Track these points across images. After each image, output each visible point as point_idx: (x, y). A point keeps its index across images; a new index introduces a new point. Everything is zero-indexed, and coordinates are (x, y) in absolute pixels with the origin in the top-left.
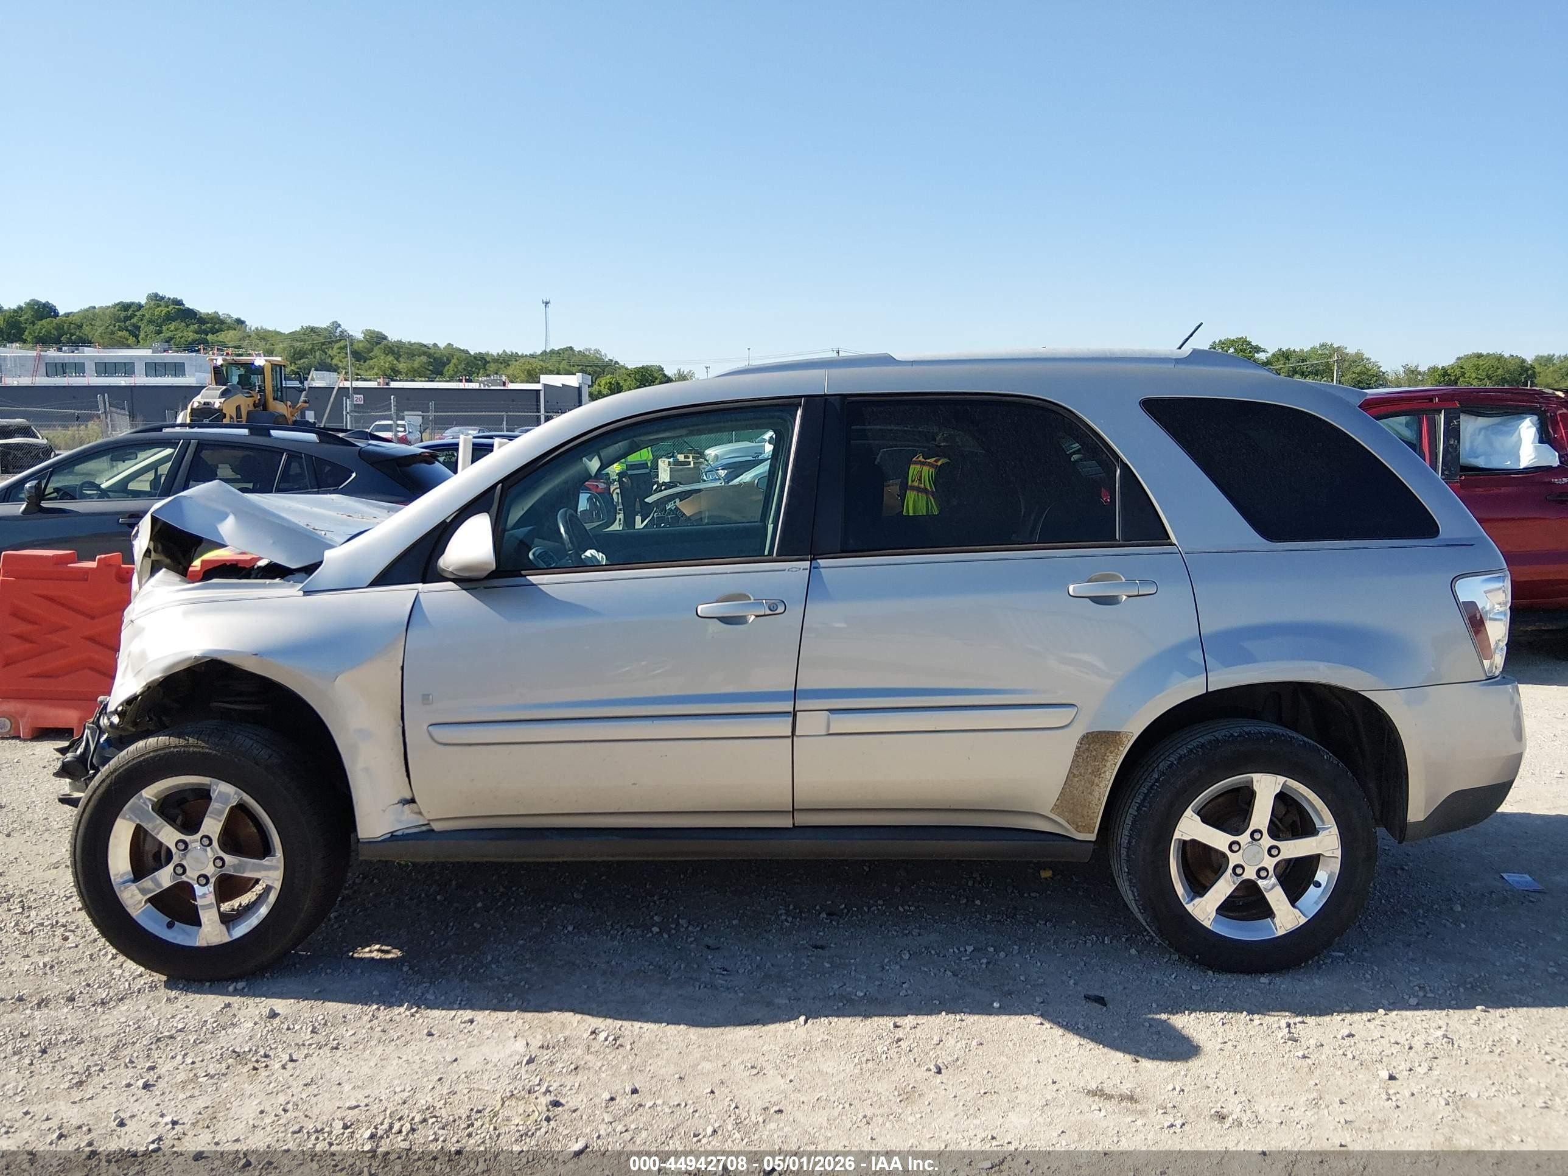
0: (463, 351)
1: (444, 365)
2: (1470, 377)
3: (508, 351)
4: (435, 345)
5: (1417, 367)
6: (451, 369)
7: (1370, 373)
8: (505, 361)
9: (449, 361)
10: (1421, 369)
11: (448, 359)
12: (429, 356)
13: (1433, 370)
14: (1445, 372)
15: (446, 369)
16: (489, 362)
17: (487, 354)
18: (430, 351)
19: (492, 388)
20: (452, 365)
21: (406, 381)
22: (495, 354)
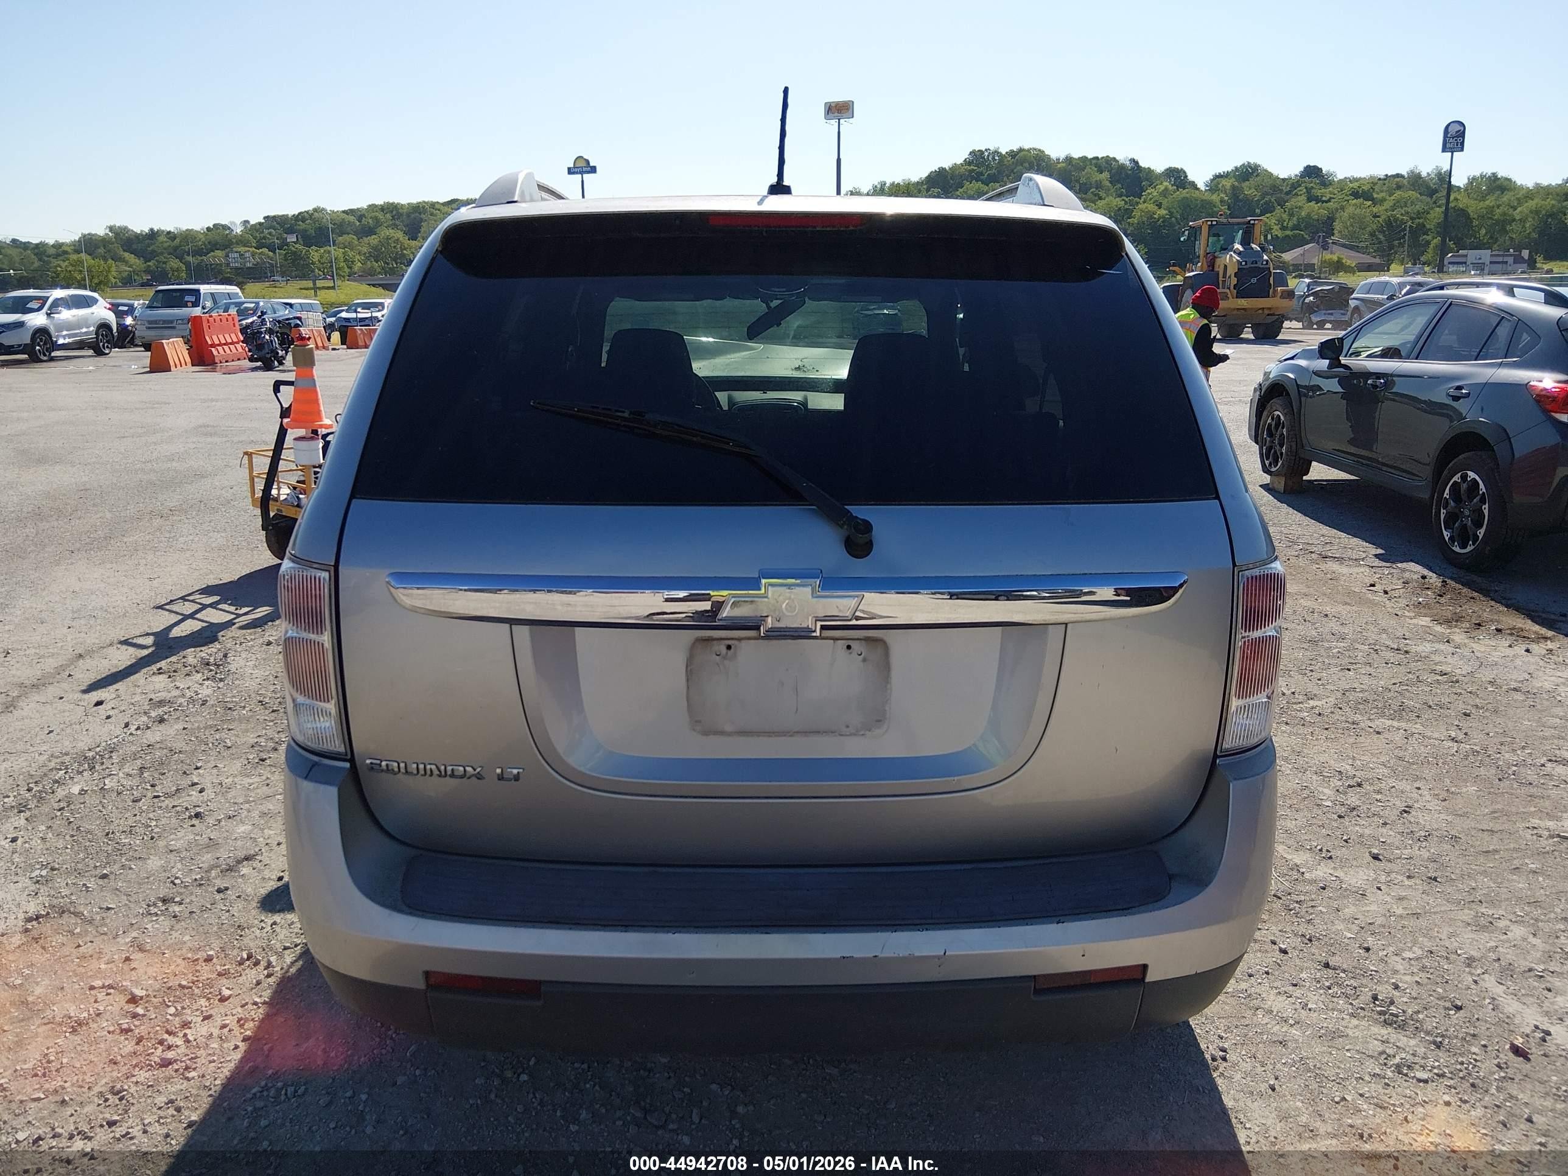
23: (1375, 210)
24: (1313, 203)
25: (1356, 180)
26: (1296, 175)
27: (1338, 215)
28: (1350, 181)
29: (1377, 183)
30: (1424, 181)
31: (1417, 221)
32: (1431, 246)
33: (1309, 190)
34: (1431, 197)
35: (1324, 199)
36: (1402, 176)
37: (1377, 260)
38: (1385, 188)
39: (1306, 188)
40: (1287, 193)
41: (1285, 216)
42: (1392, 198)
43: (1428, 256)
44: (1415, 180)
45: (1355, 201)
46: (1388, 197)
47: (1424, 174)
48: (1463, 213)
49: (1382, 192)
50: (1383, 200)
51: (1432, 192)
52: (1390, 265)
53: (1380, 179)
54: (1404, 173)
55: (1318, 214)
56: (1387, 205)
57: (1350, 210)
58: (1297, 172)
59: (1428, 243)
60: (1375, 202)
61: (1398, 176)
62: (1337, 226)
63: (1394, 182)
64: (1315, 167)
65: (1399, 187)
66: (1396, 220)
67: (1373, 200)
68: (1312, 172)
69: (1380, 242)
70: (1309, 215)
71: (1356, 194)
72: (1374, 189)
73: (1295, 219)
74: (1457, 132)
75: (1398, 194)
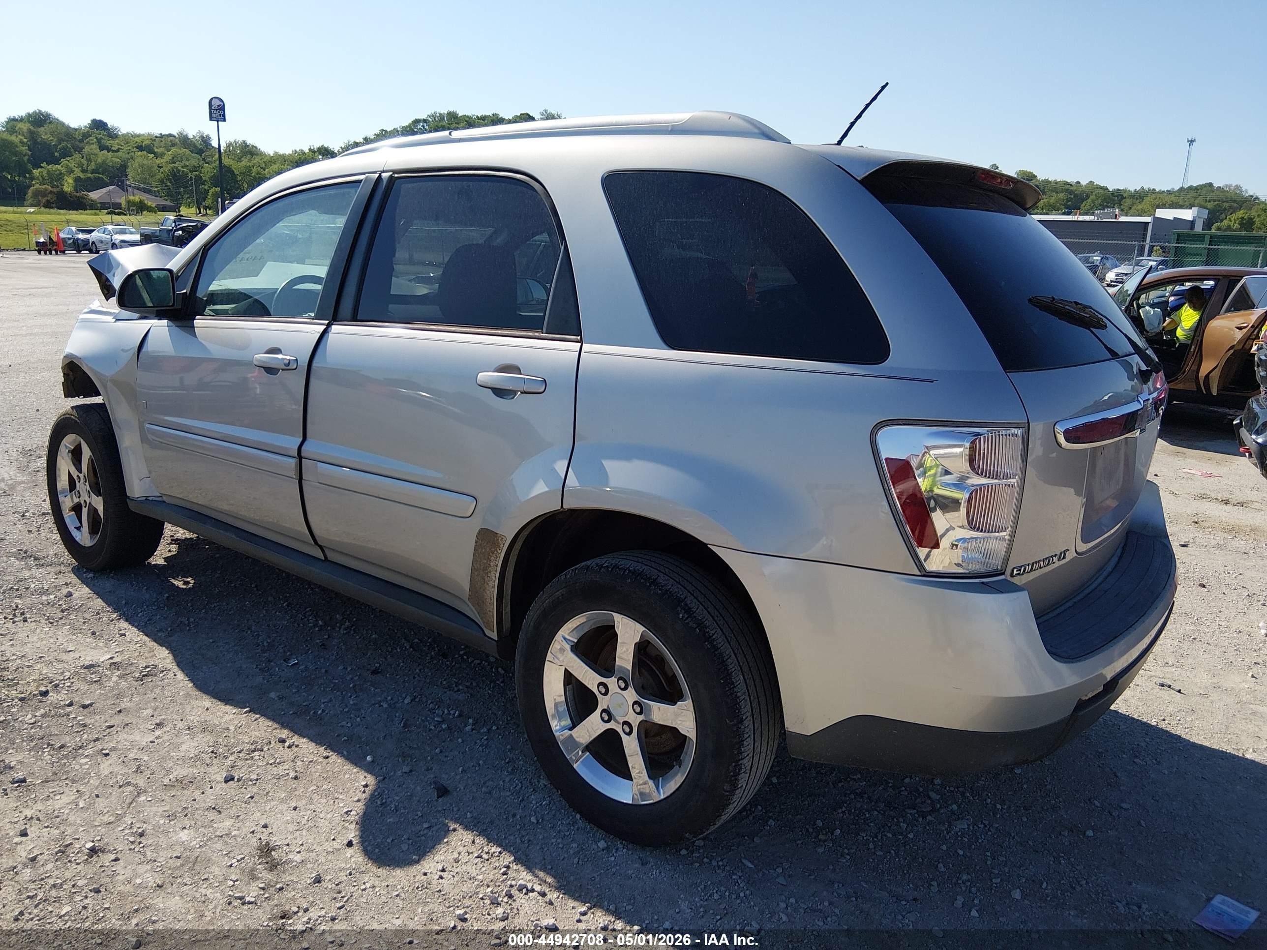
0: (1102, 188)
1: (1083, 200)
3: (1146, 188)
4: (1078, 183)
6: (1088, 204)
8: (1140, 196)
9: (1088, 197)
11: (1087, 196)
12: (1071, 192)
15: (1084, 204)
16: (1125, 198)
17: (1125, 191)
18: (1072, 188)
19: (1104, 220)
20: (1089, 200)
21: (1041, 214)
22: (1132, 190)
23: (158, 161)
24: (105, 152)
25: (139, 136)
26: (85, 127)
27: (129, 164)
28: (132, 136)
29: (154, 139)
30: (191, 141)
31: (194, 173)
32: (210, 194)
33: (99, 140)
34: (201, 156)
35: (113, 148)
36: (174, 136)
37: (168, 203)
38: (162, 144)
39: (96, 138)
40: (81, 141)
41: (84, 161)
42: (170, 153)
43: (208, 202)
44: (184, 140)
45: (140, 153)
46: (166, 152)
47: (191, 136)
48: (229, 170)
49: (161, 147)
50: (162, 155)
51: (200, 152)
52: (180, 207)
53: (156, 137)
54: (175, 133)
55: (112, 161)
56: (168, 156)
57: (139, 160)
58: (86, 124)
59: (207, 192)
60: (156, 155)
61: (170, 135)
62: (131, 173)
63: (168, 141)
64: (101, 122)
65: (173, 145)
66: (179, 171)
67: (155, 153)
68: (98, 125)
69: (169, 189)
70: (104, 162)
71: (140, 148)
72: (153, 145)
73: (93, 163)
74: (219, 106)
75: (174, 149)
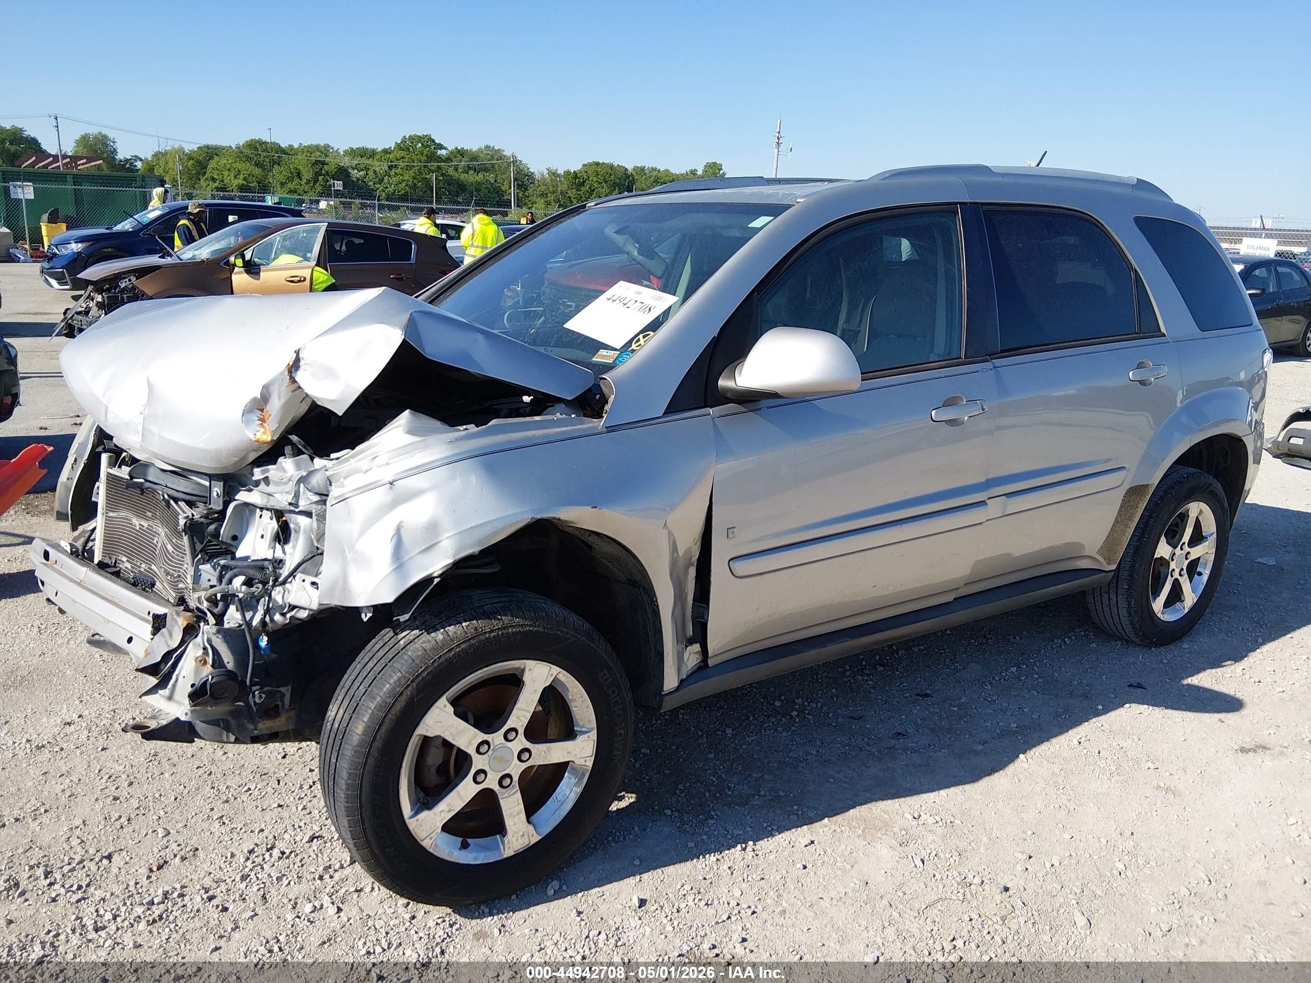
2: (592, 180)
5: (557, 170)
7: (523, 173)
10: (559, 172)
13: (568, 173)
14: (576, 175)
